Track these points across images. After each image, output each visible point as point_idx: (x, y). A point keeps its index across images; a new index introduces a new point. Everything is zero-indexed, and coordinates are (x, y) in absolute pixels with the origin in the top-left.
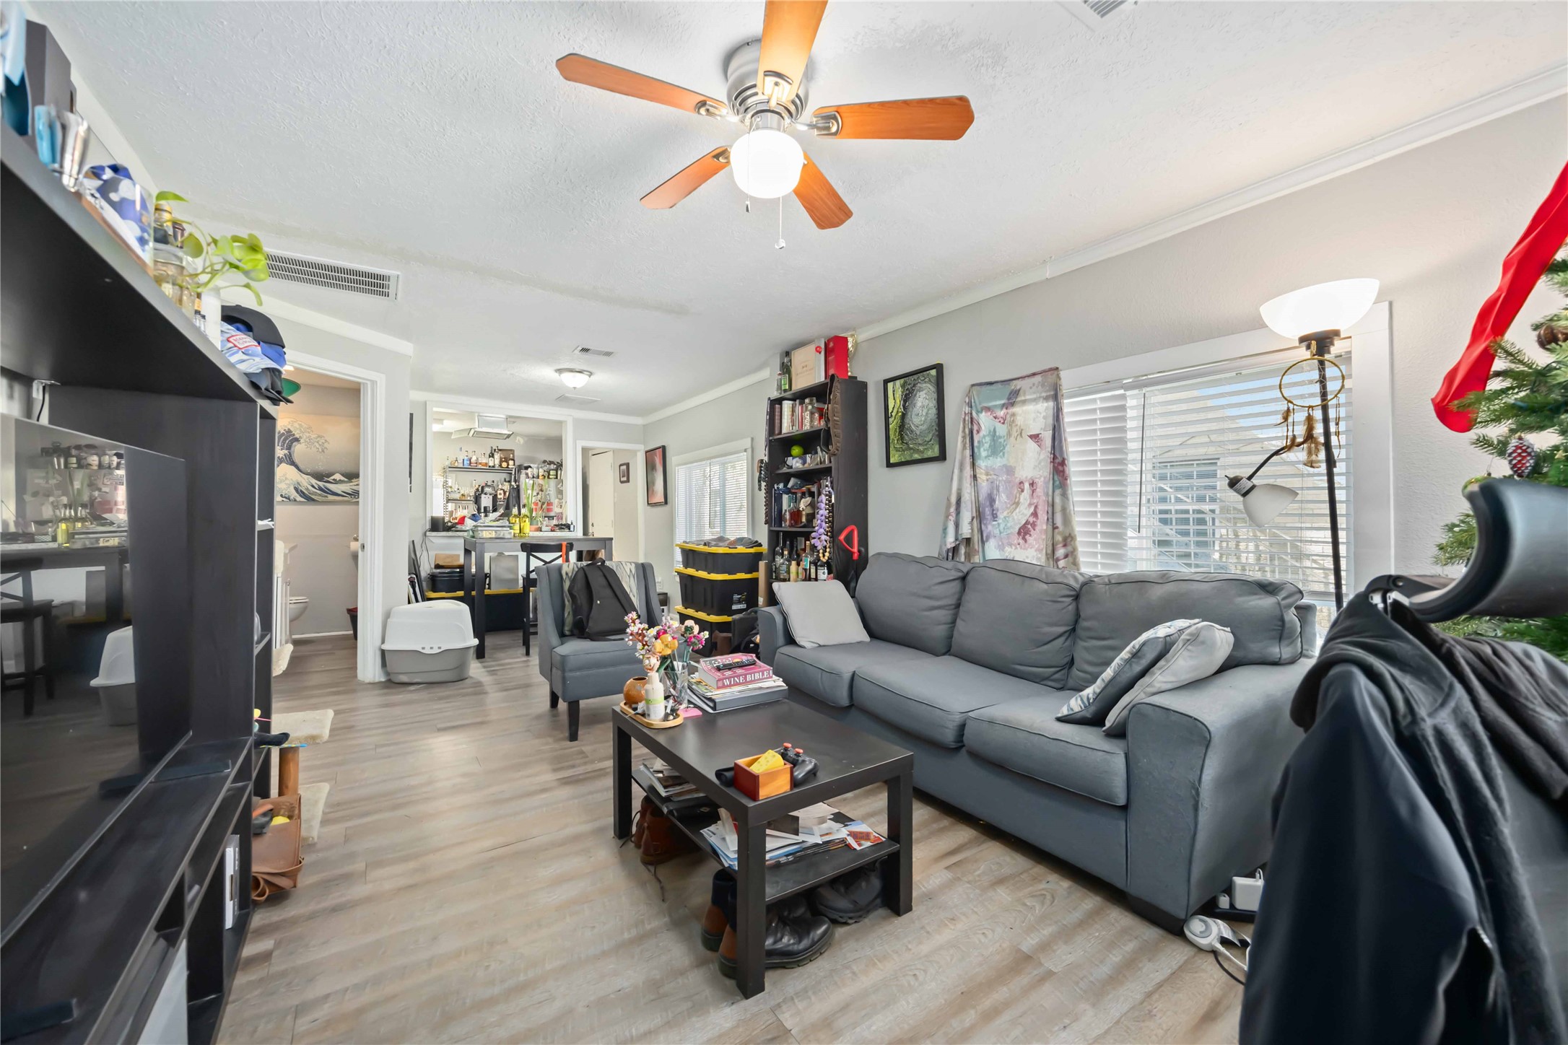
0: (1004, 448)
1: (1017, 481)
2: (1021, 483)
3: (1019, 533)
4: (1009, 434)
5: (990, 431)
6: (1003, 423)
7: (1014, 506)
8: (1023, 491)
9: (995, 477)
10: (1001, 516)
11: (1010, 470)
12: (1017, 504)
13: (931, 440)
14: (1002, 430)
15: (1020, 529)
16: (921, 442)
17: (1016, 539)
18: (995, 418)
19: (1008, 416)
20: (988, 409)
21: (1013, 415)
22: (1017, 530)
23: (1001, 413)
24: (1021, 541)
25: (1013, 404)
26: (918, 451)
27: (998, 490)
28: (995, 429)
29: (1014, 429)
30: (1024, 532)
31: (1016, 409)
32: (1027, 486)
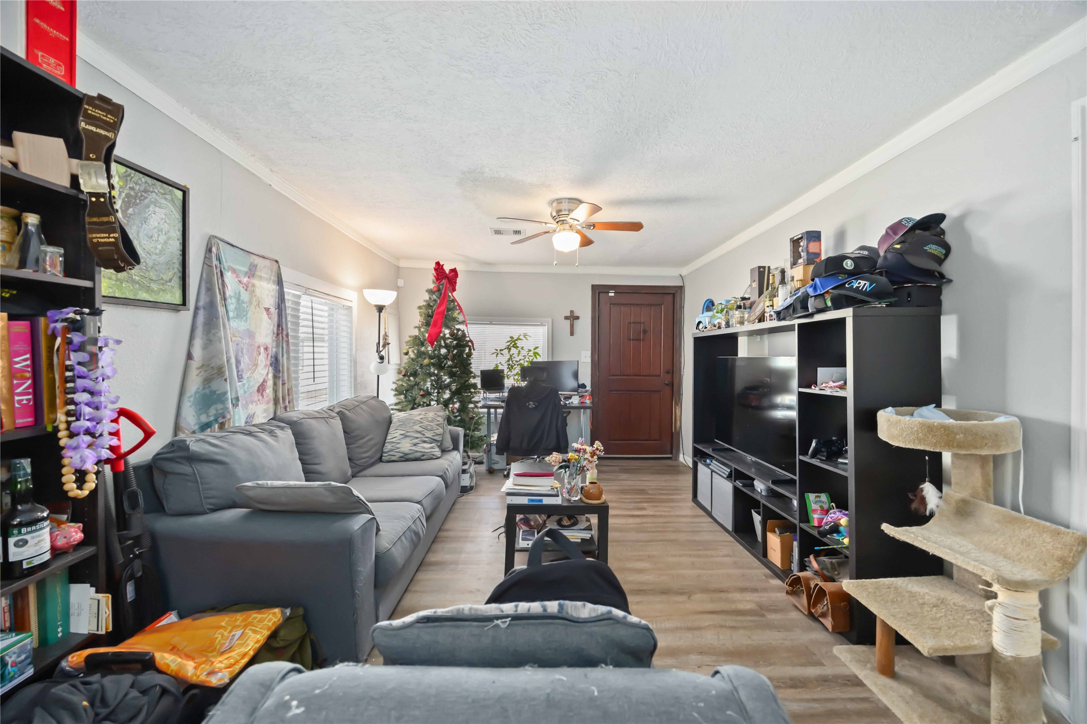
0: (247, 314)
1: (257, 345)
2: (259, 347)
3: (258, 391)
4: (250, 302)
5: (235, 294)
6: (246, 290)
7: (254, 367)
8: (260, 354)
9: (240, 339)
10: (245, 376)
11: (251, 335)
12: (256, 365)
13: (170, 280)
14: (245, 296)
15: (259, 388)
16: (154, 278)
17: (257, 397)
18: (240, 282)
19: (250, 285)
20: (234, 271)
21: (253, 285)
22: (256, 388)
23: (245, 280)
24: (260, 397)
25: (253, 276)
26: (148, 290)
27: (242, 353)
28: (239, 293)
29: (255, 299)
30: (261, 389)
31: (255, 281)
32: (262, 350)
